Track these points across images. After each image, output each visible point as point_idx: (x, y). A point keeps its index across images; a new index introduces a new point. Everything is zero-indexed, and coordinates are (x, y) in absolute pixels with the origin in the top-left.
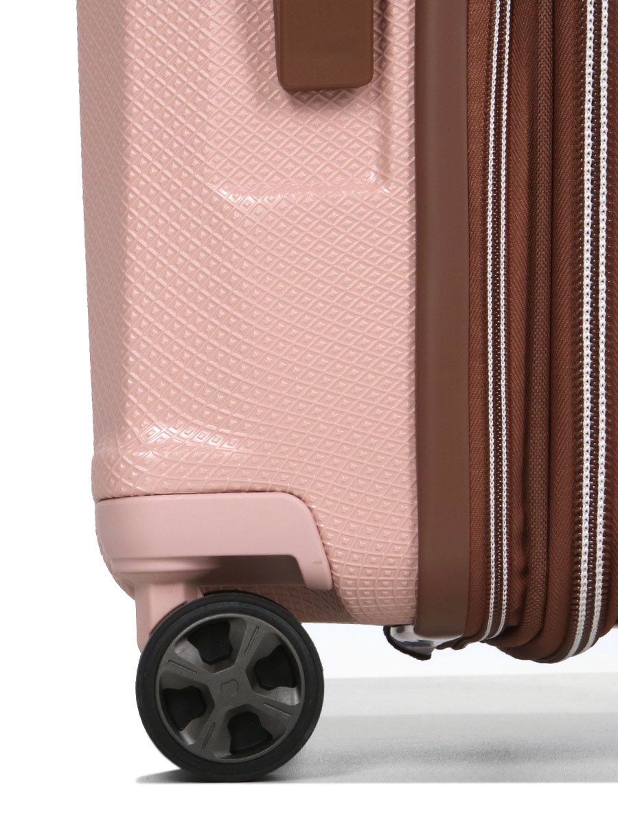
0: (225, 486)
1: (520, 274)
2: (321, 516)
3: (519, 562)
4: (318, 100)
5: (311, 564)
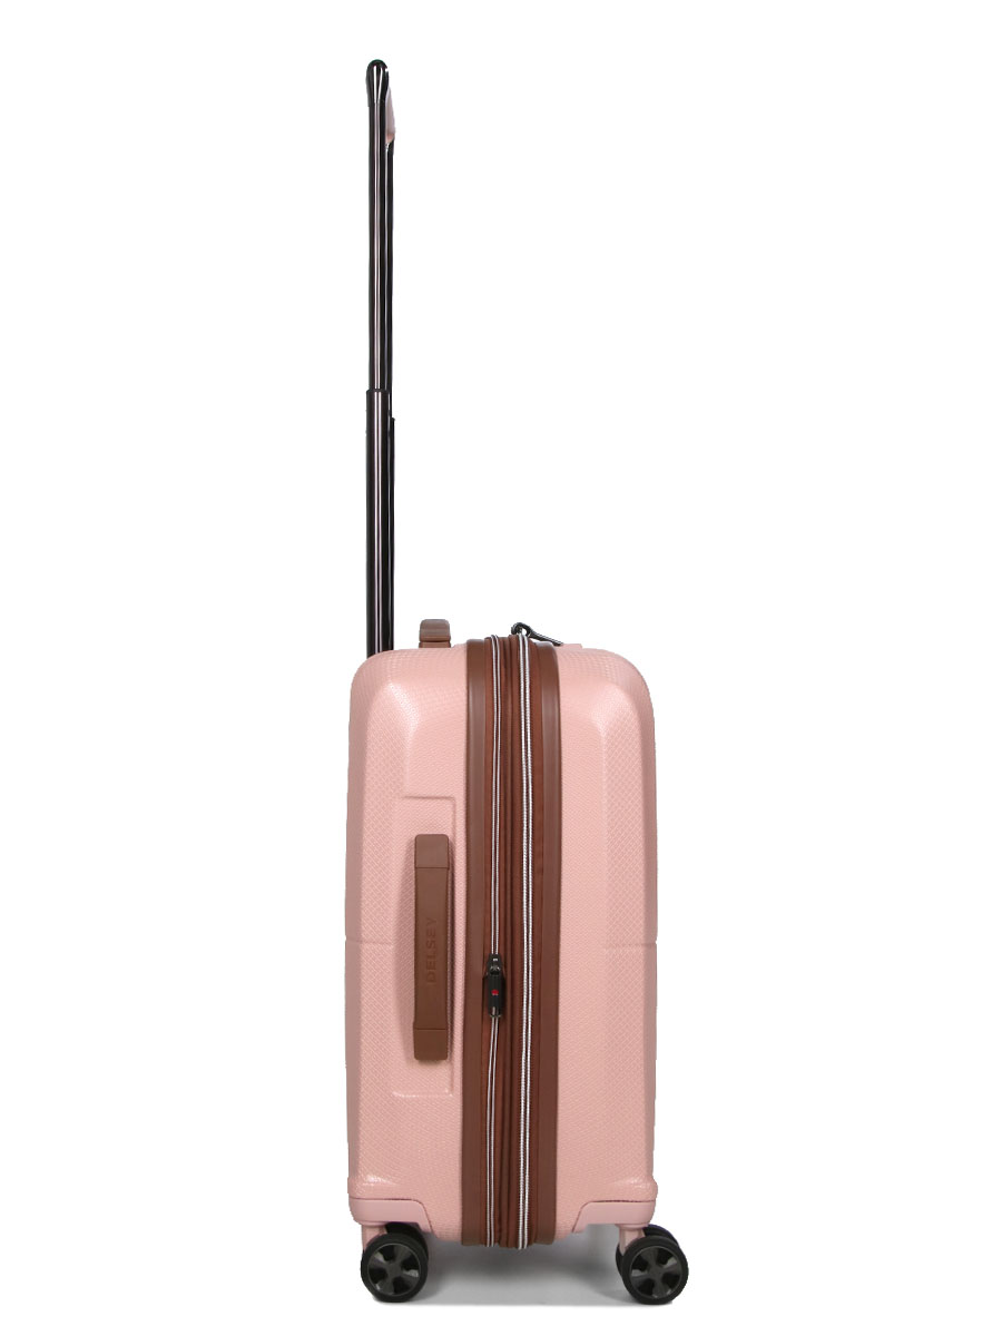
2: (427, 1209)
5: (424, 1225)
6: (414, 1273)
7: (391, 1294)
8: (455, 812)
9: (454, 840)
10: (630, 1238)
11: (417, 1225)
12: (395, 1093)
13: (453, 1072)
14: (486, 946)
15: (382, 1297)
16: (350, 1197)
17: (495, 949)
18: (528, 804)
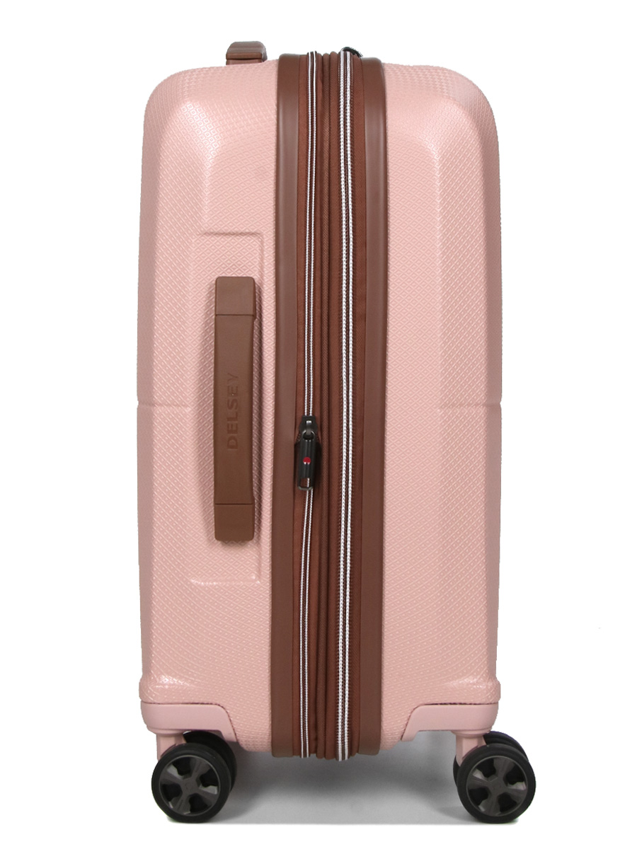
0: (192, 702)
1: (314, 621)
2: (231, 715)
3: (313, 737)
4: (232, 543)
5: (227, 734)
6: (213, 790)
7: (187, 813)
8: (262, 251)
9: (262, 284)
10: (469, 746)
11: (219, 732)
12: (193, 581)
13: (260, 555)
14: (298, 406)
15: (176, 817)
16: (143, 702)
17: (309, 409)
18: (348, 239)
